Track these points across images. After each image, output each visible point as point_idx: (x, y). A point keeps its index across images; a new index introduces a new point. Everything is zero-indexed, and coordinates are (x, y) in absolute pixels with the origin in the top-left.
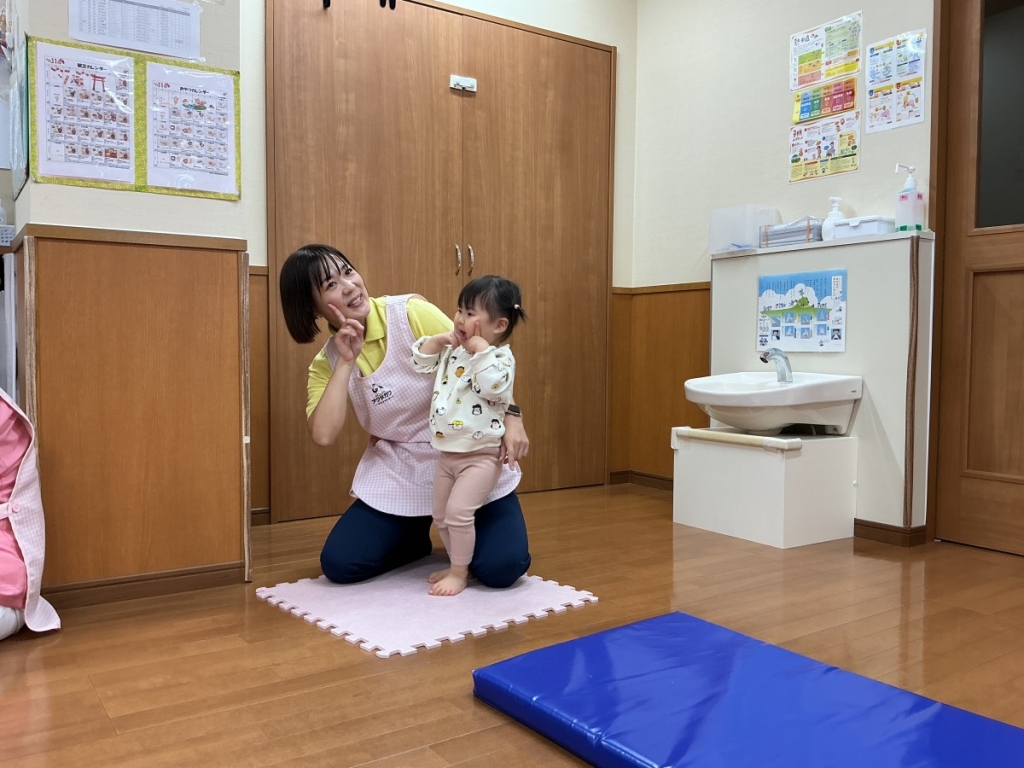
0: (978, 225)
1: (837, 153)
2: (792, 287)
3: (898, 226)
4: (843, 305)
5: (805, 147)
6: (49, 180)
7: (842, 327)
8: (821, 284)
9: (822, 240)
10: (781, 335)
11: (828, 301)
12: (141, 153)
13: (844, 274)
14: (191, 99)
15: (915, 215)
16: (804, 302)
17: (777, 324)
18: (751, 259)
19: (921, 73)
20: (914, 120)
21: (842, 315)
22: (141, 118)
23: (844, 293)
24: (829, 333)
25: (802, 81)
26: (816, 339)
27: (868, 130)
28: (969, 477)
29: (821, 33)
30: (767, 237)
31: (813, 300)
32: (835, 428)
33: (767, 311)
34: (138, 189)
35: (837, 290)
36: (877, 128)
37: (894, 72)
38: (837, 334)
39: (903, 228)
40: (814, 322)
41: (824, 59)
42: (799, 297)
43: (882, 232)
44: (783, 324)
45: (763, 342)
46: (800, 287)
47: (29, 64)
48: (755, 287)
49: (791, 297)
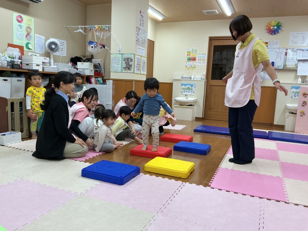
0: (211, 79)
1: (193, 67)
3: (202, 79)
5: (188, 65)
6: (136, 74)
8: (192, 86)
9: (191, 79)
10: (185, 92)
11: (192, 88)
12: (141, 69)
13: (195, 84)
14: (144, 61)
15: (204, 77)
17: (184, 90)
18: (180, 81)
19: (205, 59)
20: (204, 65)
21: (195, 90)
22: (141, 65)
25: (188, 55)
26: (190, 93)
27: (198, 65)
28: (209, 111)
29: (191, 49)
30: (182, 78)
31: (190, 87)
32: (193, 105)
33: (183, 88)
34: (140, 74)
35: (194, 87)
36: (199, 65)
37: (202, 57)
38: (194, 92)
39: (203, 79)
40: (190, 91)
41: (191, 53)
42: (188, 87)
43: (200, 79)
44: (185, 90)
45: (182, 93)
46: (188, 85)
47: (134, 58)
48: (181, 85)
49: (186, 87)
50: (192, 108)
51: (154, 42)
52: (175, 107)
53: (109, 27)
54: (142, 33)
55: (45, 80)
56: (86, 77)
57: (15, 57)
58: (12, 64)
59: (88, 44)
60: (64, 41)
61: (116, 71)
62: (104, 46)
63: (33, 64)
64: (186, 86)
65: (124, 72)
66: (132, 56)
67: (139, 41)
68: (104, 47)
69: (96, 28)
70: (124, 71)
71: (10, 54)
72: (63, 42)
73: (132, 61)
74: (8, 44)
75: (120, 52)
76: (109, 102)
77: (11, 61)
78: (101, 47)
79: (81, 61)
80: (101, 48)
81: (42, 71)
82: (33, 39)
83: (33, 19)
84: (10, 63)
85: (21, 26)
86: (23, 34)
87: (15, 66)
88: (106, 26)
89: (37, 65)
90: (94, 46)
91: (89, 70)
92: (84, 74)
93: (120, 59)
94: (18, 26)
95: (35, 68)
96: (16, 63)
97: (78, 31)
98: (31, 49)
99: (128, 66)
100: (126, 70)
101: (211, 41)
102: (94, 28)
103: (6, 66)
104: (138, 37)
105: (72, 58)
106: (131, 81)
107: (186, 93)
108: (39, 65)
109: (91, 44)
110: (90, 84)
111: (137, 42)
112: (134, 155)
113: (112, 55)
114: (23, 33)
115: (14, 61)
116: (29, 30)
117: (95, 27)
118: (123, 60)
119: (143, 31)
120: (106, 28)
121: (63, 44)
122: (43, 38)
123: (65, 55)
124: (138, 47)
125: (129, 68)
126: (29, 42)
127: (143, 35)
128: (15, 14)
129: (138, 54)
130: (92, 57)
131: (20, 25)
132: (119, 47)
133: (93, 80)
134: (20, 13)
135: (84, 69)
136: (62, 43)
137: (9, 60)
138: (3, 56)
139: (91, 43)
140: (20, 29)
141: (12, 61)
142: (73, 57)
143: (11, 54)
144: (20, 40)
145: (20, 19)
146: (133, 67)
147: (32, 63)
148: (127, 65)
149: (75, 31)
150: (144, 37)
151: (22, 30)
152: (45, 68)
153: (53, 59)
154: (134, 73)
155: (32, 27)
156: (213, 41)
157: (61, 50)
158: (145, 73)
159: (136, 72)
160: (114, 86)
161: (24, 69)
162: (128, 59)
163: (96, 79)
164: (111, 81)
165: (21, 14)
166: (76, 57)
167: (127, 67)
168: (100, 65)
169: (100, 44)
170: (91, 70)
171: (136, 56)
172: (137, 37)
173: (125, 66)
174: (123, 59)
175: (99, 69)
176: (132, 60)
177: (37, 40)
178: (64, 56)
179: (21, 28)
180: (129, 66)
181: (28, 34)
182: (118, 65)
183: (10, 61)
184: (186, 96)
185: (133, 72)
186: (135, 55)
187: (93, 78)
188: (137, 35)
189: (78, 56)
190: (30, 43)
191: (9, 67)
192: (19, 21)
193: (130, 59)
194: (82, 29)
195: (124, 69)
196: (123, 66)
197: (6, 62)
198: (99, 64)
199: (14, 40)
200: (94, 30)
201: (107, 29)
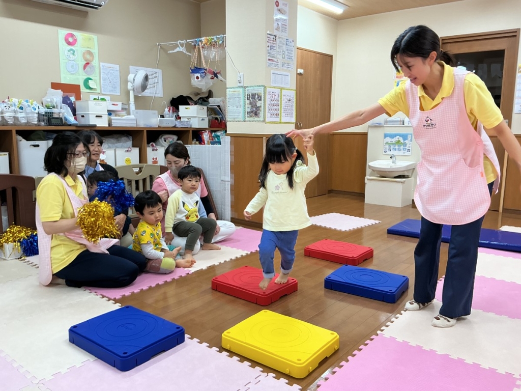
2: (396, 136)
4: (411, 143)
6: (269, 123)
7: (410, 149)
8: (405, 137)
9: (404, 124)
10: (392, 150)
11: (406, 141)
12: (281, 113)
14: (288, 98)
16: (399, 141)
17: (390, 147)
18: (382, 128)
21: (410, 145)
22: (281, 105)
23: (411, 139)
24: (407, 150)
25: (397, 77)
26: (402, 151)
31: (402, 141)
32: (408, 176)
33: (387, 143)
34: (280, 123)
35: (409, 139)
38: (409, 150)
40: (402, 147)
42: (397, 140)
44: (392, 147)
45: (385, 152)
46: (399, 137)
47: (265, 93)
48: (383, 136)
49: (395, 140)
50: (402, 182)
51: (331, 57)
52: (368, 179)
53: (223, 38)
54: (284, 44)
55: (119, 140)
56: (193, 131)
57: (55, 105)
58: (49, 118)
59: (191, 73)
60: (157, 70)
61: (236, 120)
62: (215, 75)
63: (90, 115)
64: (393, 138)
65: (248, 121)
66: (261, 91)
67: (275, 60)
68: (217, 77)
69: (204, 42)
70: (248, 119)
71: (47, 102)
72: (156, 73)
73: (260, 100)
74: (52, 83)
75: (241, 85)
76: (225, 176)
77: (46, 113)
78: (210, 76)
79: (188, 104)
80: (212, 78)
81: (108, 126)
82: (97, 70)
83: (95, 37)
84: (44, 115)
85: (74, 52)
86: (78, 64)
87: (53, 121)
88: (219, 38)
89: (97, 116)
90: (201, 76)
91: (197, 118)
92: (189, 126)
93: (242, 96)
94: (69, 51)
95: (93, 121)
96: (55, 116)
97: (176, 51)
98: (95, 89)
99: (254, 109)
100: (251, 116)
101: (444, 45)
102: (200, 43)
103: (36, 123)
104: (272, 52)
105: (173, 98)
106: (260, 137)
107: (393, 153)
108: (101, 116)
109: (196, 73)
110: (200, 143)
111: (272, 62)
112: (216, 290)
113: (228, 90)
114: (78, 62)
115: (53, 113)
116: (88, 57)
117: (201, 41)
118: (246, 98)
119: (285, 40)
120: (220, 40)
121: (155, 75)
122: (117, 67)
123: (160, 94)
124: (272, 71)
125: (256, 112)
126: (90, 77)
127: (285, 47)
128: (63, 32)
129: (272, 85)
130: (210, 94)
131: (71, 50)
132: (239, 74)
133: (206, 136)
134: (71, 30)
135: (189, 118)
136: (153, 74)
137: (43, 110)
138: (29, 106)
139: (196, 70)
140: (72, 56)
141: (48, 113)
142: (175, 97)
143: (49, 100)
144: (72, 74)
145: (71, 40)
146: (262, 110)
147: (88, 114)
148: (252, 106)
149: (171, 52)
150: (286, 52)
151: (75, 57)
152: (113, 121)
153: (134, 103)
154: (264, 121)
155: (95, 51)
156: (449, 45)
157: (152, 86)
158: (294, 120)
159: (267, 120)
160: (233, 146)
161: (70, 125)
162: (253, 95)
163: (213, 133)
164: (228, 139)
165: (73, 30)
166: (181, 97)
167: (252, 112)
168: (220, 109)
169: (210, 72)
170: (201, 119)
171: (268, 89)
172: (269, 53)
173: (249, 110)
174: (246, 96)
175: (221, 116)
176: (261, 97)
177: (104, 73)
178: (157, 95)
179: (73, 54)
180: (256, 109)
181: (88, 63)
182: (237, 107)
183: (44, 113)
184: (391, 158)
185: (262, 119)
186: (265, 87)
187: (206, 133)
188: (269, 48)
189: (185, 95)
190: (91, 79)
191: (43, 123)
192: (69, 43)
193: (257, 96)
194: (182, 45)
195: (248, 115)
196: (246, 109)
197: (36, 115)
198: (219, 106)
199: (62, 76)
200: (201, 47)
201: (220, 42)
